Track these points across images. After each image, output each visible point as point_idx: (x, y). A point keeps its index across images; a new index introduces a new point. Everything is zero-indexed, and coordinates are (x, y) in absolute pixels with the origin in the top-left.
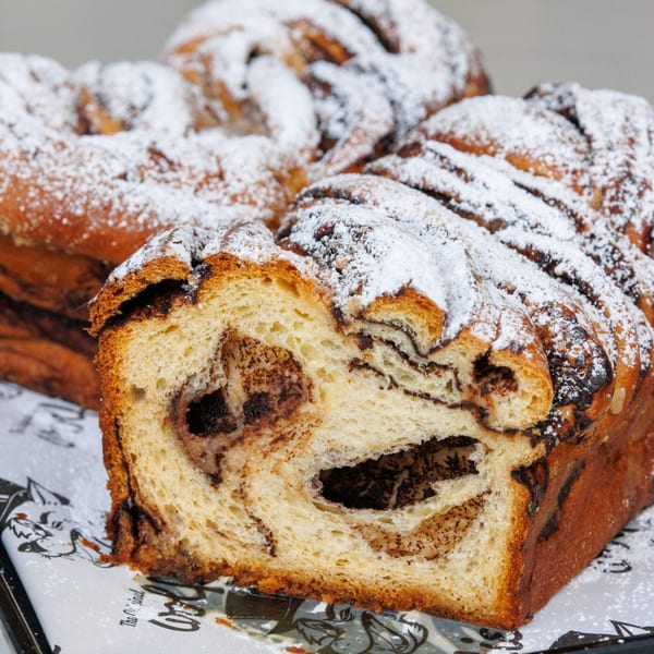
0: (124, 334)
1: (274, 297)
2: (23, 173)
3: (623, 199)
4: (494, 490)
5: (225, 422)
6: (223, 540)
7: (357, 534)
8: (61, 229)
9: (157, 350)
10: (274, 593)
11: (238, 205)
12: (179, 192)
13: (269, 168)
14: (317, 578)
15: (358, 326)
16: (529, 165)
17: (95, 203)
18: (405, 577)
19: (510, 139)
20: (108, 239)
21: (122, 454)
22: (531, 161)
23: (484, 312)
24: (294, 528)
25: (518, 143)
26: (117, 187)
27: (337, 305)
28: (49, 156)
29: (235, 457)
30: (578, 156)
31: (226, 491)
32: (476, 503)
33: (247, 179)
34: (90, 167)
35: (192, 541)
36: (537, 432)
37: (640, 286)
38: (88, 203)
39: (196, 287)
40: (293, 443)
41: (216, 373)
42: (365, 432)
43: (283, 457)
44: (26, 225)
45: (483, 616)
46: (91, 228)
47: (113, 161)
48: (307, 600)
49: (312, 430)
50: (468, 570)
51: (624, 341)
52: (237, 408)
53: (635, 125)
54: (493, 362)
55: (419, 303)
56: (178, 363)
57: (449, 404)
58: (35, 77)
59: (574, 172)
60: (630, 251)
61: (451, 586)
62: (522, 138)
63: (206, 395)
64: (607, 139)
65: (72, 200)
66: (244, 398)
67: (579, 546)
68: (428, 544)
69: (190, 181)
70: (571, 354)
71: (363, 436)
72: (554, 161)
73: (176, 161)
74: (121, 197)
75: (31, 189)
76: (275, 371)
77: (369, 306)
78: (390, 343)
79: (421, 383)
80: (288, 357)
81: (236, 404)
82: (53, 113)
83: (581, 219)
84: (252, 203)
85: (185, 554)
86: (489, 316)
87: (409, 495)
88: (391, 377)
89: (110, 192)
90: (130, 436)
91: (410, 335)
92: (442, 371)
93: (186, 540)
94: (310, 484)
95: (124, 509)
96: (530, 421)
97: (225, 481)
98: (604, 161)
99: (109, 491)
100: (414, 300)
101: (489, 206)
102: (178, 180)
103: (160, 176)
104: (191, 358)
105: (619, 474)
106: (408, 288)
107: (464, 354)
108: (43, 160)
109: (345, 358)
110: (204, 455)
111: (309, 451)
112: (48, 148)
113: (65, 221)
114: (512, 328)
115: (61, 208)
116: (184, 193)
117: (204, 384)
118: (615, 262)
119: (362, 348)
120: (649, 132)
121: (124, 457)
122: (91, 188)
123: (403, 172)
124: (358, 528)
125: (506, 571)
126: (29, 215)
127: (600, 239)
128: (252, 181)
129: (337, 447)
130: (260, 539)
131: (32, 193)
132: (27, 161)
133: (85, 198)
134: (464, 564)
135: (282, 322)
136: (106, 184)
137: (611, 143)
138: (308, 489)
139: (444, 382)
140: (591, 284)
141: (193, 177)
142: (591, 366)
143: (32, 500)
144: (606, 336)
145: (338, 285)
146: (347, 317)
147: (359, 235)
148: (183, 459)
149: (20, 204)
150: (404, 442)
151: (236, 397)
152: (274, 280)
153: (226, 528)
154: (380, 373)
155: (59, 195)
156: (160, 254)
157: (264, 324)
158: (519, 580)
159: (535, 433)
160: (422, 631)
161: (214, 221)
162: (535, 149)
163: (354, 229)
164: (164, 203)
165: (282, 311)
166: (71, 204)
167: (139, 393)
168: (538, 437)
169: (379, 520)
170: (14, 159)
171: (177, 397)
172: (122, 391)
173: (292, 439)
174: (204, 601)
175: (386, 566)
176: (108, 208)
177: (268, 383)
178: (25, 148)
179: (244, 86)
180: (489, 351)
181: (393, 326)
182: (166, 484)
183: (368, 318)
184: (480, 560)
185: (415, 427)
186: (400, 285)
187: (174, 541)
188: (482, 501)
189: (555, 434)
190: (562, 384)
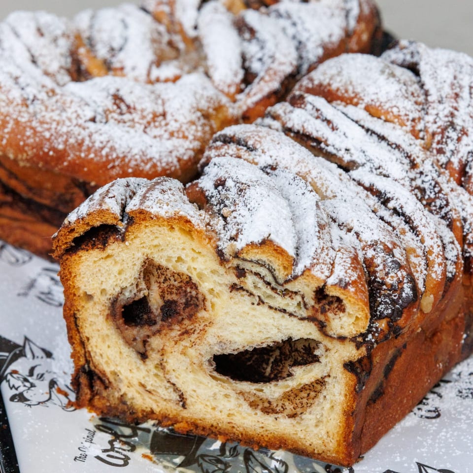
0: (77, 258)
1: (177, 240)
2: (22, 117)
3: (446, 143)
4: (332, 375)
5: (149, 318)
6: (150, 395)
7: (241, 397)
8: (49, 159)
9: (99, 270)
10: (185, 433)
11: (174, 139)
12: (132, 131)
13: (199, 110)
14: (215, 424)
15: (235, 262)
16: (382, 114)
17: (72, 141)
18: (273, 428)
19: (368, 94)
20: (81, 166)
21: (80, 336)
22: (383, 111)
23: (323, 255)
24: (198, 391)
25: (374, 97)
26: (88, 128)
27: (220, 248)
28: (43, 102)
29: (156, 342)
30: (417, 107)
31: (151, 364)
32: (321, 382)
33: (182, 119)
34: (70, 113)
35: (130, 395)
36: (360, 339)
37: (453, 213)
38: (67, 141)
39: (124, 230)
40: (195, 336)
41: (140, 287)
42: (242, 332)
43: (188, 345)
44: (25, 155)
45: (328, 456)
46: (69, 158)
47: (86, 108)
48: (208, 439)
49: (206, 328)
50: (317, 426)
51: (434, 261)
52: (157, 309)
53: (461, 82)
54: (328, 293)
55: (276, 250)
56: (114, 280)
57: (300, 317)
58: (40, 33)
59: (413, 120)
60: (448, 184)
61: (305, 435)
62: (377, 94)
63: (134, 301)
64: (439, 94)
65: (56, 139)
66: (161, 303)
67: (401, 401)
68: (289, 407)
69: (141, 121)
70: (388, 281)
71: (242, 335)
72: (399, 112)
73: (132, 105)
74: (90, 136)
75: (28, 129)
76: (181, 287)
77: (242, 250)
78: (257, 274)
79: (280, 302)
80: (188, 279)
81: (156, 307)
82: (51, 61)
83: (414, 160)
84: (185, 137)
85: (124, 403)
86: (327, 258)
87: (279, 368)
88: (259, 297)
89: (83, 132)
90: (85, 325)
91: (271, 270)
92: (293, 295)
93: (125, 394)
94: (207, 363)
95: (83, 372)
96: (355, 332)
97: (150, 357)
98: (435, 112)
99: (72, 360)
100: (272, 248)
101: (347, 150)
102: (133, 120)
103: (120, 117)
104: (123, 277)
105: (434, 346)
106: (268, 240)
107: (308, 286)
108: (38, 106)
109: (227, 282)
110: (135, 340)
111: (206, 342)
112: (42, 96)
113: (51, 153)
114: (342, 268)
115: (48, 143)
116: (136, 131)
117: (133, 294)
118: (436, 194)
119: (238, 277)
120: (471, 87)
121: (81, 338)
122: (69, 129)
123: (290, 119)
124: (241, 393)
125: (342, 429)
126: (26, 148)
127: (426, 176)
128: (185, 121)
129: (224, 341)
130: (175, 396)
131: (29, 133)
132: (27, 106)
133: (65, 137)
134: (314, 422)
135: (183, 257)
136: (80, 126)
137: (442, 98)
138: (206, 365)
139: (295, 302)
140: (412, 218)
141: (143, 117)
142: (402, 289)
143: (25, 356)
144: (420, 259)
145: (222, 231)
146: (227, 256)
147: (241, 190)
148: (121, 342)
149: (20, 140)
150: (269, 340)
151: (156, 302)
152: (177, 229)
153: (152, 388)
154: (251, 294)
155: (47, 135)
156: (98, 207)
157: (172, 257)
158: (351, 435)
159: (359, 340)
160: (284, 467)
161: (157, 152)
162: (386, 102)
163: (238, 185)
164: (121, 139)
165: (183, 249)
166: (55, 141)
167: (89, 297)
168: (361, 343)
169: (255, 390)
170: (18, 105)
171: (114, 301)
172: (77, 295)
173: (194, 333)
174: (136, 439)
175: (261, 420)
176: (81, 144)
177: (176, 294)
178: (25, 96)
179: (196, 28)
180: (325, 285)
181: (259, 264)
182: (110, 357)
183: (242, 257)
184: (325, 420)
185: (277, 331)
186: (262, 238)
187: (117, 395)
188: (324, 381)
189: (373, 340)
190: (380, 303)
